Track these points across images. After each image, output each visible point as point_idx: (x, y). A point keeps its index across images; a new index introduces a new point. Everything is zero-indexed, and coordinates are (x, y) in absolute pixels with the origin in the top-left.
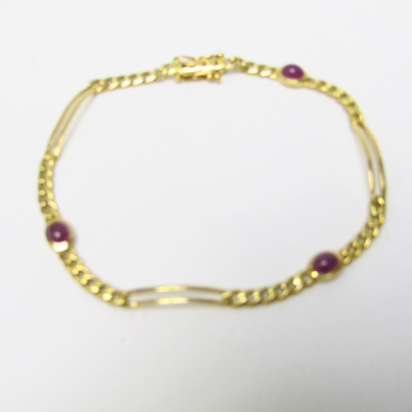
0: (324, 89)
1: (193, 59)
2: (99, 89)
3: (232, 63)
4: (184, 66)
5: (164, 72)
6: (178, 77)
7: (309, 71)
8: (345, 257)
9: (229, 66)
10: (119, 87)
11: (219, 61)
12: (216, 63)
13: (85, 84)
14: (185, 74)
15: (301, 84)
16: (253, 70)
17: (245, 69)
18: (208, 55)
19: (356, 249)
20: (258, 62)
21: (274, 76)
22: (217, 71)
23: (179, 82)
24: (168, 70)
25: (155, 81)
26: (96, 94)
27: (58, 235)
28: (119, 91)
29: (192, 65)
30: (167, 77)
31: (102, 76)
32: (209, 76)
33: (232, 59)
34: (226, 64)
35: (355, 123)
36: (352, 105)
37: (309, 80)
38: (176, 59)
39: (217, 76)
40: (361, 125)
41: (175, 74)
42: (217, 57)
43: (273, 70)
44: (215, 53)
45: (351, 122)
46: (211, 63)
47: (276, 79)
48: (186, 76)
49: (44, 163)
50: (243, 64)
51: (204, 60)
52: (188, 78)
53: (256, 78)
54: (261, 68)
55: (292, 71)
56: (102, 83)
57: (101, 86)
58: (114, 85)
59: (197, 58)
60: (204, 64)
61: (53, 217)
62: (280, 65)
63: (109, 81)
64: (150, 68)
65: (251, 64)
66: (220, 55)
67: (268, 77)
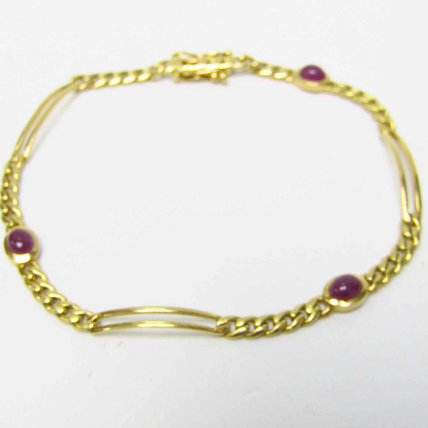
0: (349, 94)
1: (195, 56)
2: (83, 86)
3: (242, 61)
4: (184, 63)
5: (161, 70)
6: (176, 76)
7: (331, 74)
8: (370, 283)
9: (238, 66)
10: (106, 85)
11: (226, 59)
12: (223, 62)
13: (66, 80)
14: (185, 72)
15: (322, 88)
16: (266, 72)
17: (256, 70)
18: (213, 53)
19: (384, 274)
20: (273, 62)
21: (290, 79)
22: (223, 70)
23: (178, 82)
24: (165, 67)
25: (149, 79)
26: (78, 91)
27: (19, 245)
28: (106, 90)
29: (194, 62)
30: (164, 76)
31: (87, 72)
32: (214, 76)
33: (242, 57)
34: (234, 63)
35: (386, 132)
36: (382, 112)
37: (331, 84)
38: (176, 55)
39: (223, 76)
40: (393, 135)
41: (174, 72)
42: (224, 55)
43: (290, 73)
44: (222, 51)
45: (381, 131)
46: (216, 62)
47: (292, 82)
48: (186, 74)
49: (11, 165)
50: (255, 64)
51: (208, 58)
52: (188, 77)
53: (269, 81)
54: (276, 69)
55: (312, 72)
56: (87, 79)
57: (86, 82)
58: (101, 82)
59: (200, 55)
60: (208, 62)
61: (16, 224)
62: (298, 66)
63: (95, 77)
64: (145, 65)
65: (263, 66)
66: (227, 54)
67: (283, 80)
